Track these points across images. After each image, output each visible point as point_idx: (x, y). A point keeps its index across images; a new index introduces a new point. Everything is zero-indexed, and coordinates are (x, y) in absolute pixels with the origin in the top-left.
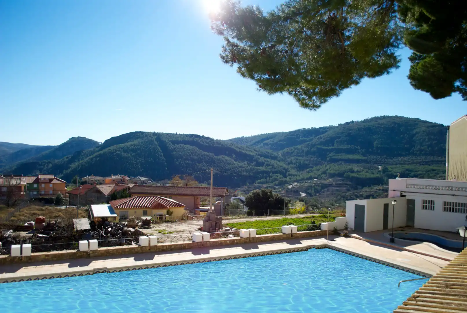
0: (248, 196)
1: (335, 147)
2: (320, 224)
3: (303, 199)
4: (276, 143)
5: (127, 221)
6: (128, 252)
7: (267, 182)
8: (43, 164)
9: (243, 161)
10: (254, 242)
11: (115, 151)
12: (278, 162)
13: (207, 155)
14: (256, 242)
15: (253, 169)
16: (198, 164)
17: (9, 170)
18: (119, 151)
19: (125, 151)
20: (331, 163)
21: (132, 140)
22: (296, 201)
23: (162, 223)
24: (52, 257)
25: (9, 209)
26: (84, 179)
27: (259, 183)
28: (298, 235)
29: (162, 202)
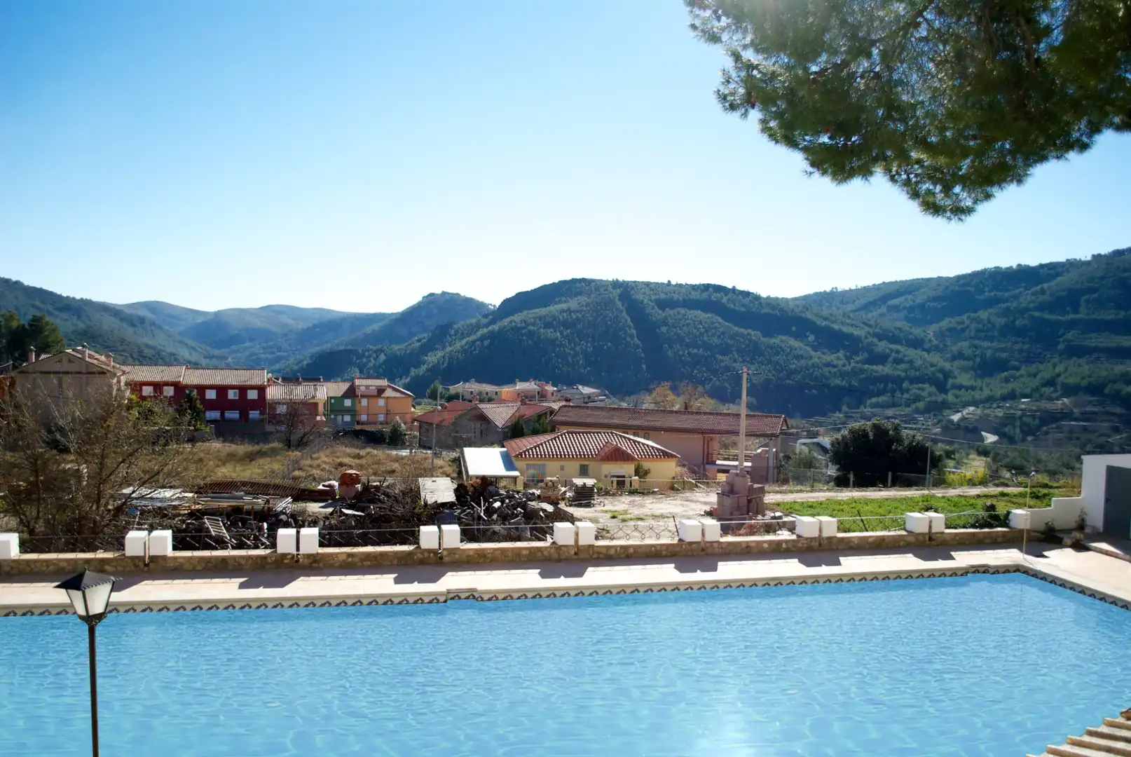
0: (839, 436)
1: (1081, 316)
2: (1009, 513)
3: (988, 449)
4: (922, 306)
5: (541, 488)
6: (525, 556)
7: (894, 405)
8: (367, 354)
9: (835, 349)
10: (830, 549)
11: (524, 325)
12: (924, 353)
13: (743, 335)
14: (837, 549)
15: (861, 370)
16: (719, 357)
17: (296, 368)
18: (533, 325)
19: (547, 325)
20: (1069, 357)
21: (563, 299)
22: (968, 455)
23: (620, 495)
24: (362, 560)
25: (290, 453)
26: (453, 389)
27: (873, 406)
28: (948, 538)
29: (625, 446)
